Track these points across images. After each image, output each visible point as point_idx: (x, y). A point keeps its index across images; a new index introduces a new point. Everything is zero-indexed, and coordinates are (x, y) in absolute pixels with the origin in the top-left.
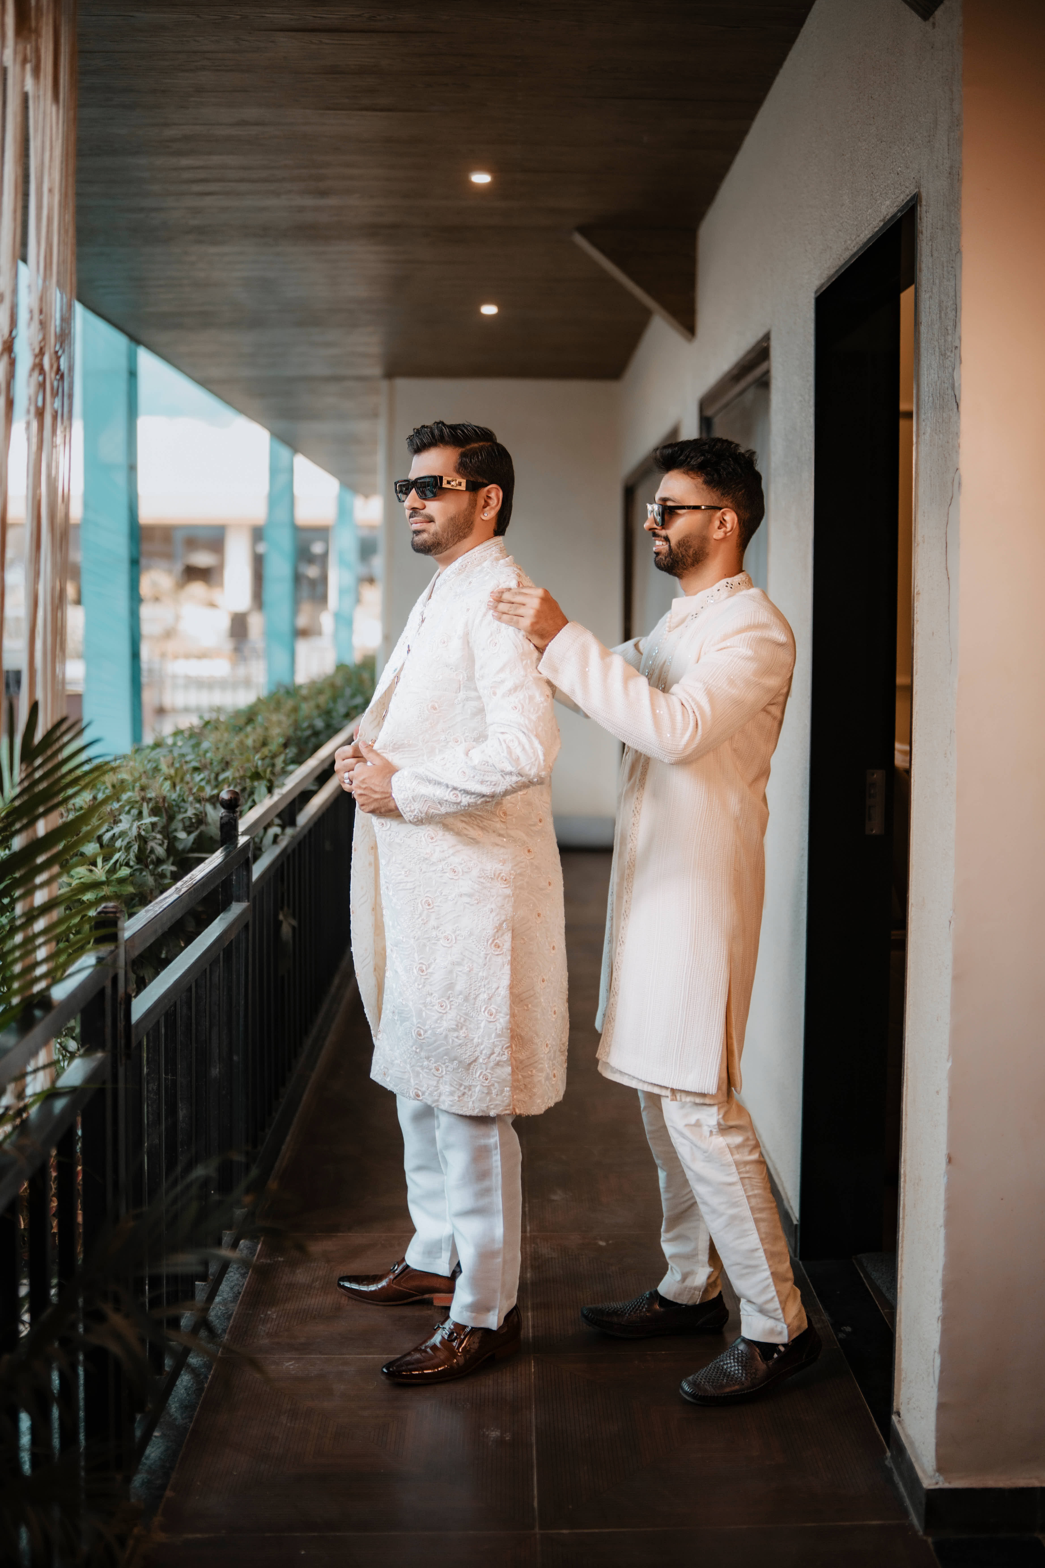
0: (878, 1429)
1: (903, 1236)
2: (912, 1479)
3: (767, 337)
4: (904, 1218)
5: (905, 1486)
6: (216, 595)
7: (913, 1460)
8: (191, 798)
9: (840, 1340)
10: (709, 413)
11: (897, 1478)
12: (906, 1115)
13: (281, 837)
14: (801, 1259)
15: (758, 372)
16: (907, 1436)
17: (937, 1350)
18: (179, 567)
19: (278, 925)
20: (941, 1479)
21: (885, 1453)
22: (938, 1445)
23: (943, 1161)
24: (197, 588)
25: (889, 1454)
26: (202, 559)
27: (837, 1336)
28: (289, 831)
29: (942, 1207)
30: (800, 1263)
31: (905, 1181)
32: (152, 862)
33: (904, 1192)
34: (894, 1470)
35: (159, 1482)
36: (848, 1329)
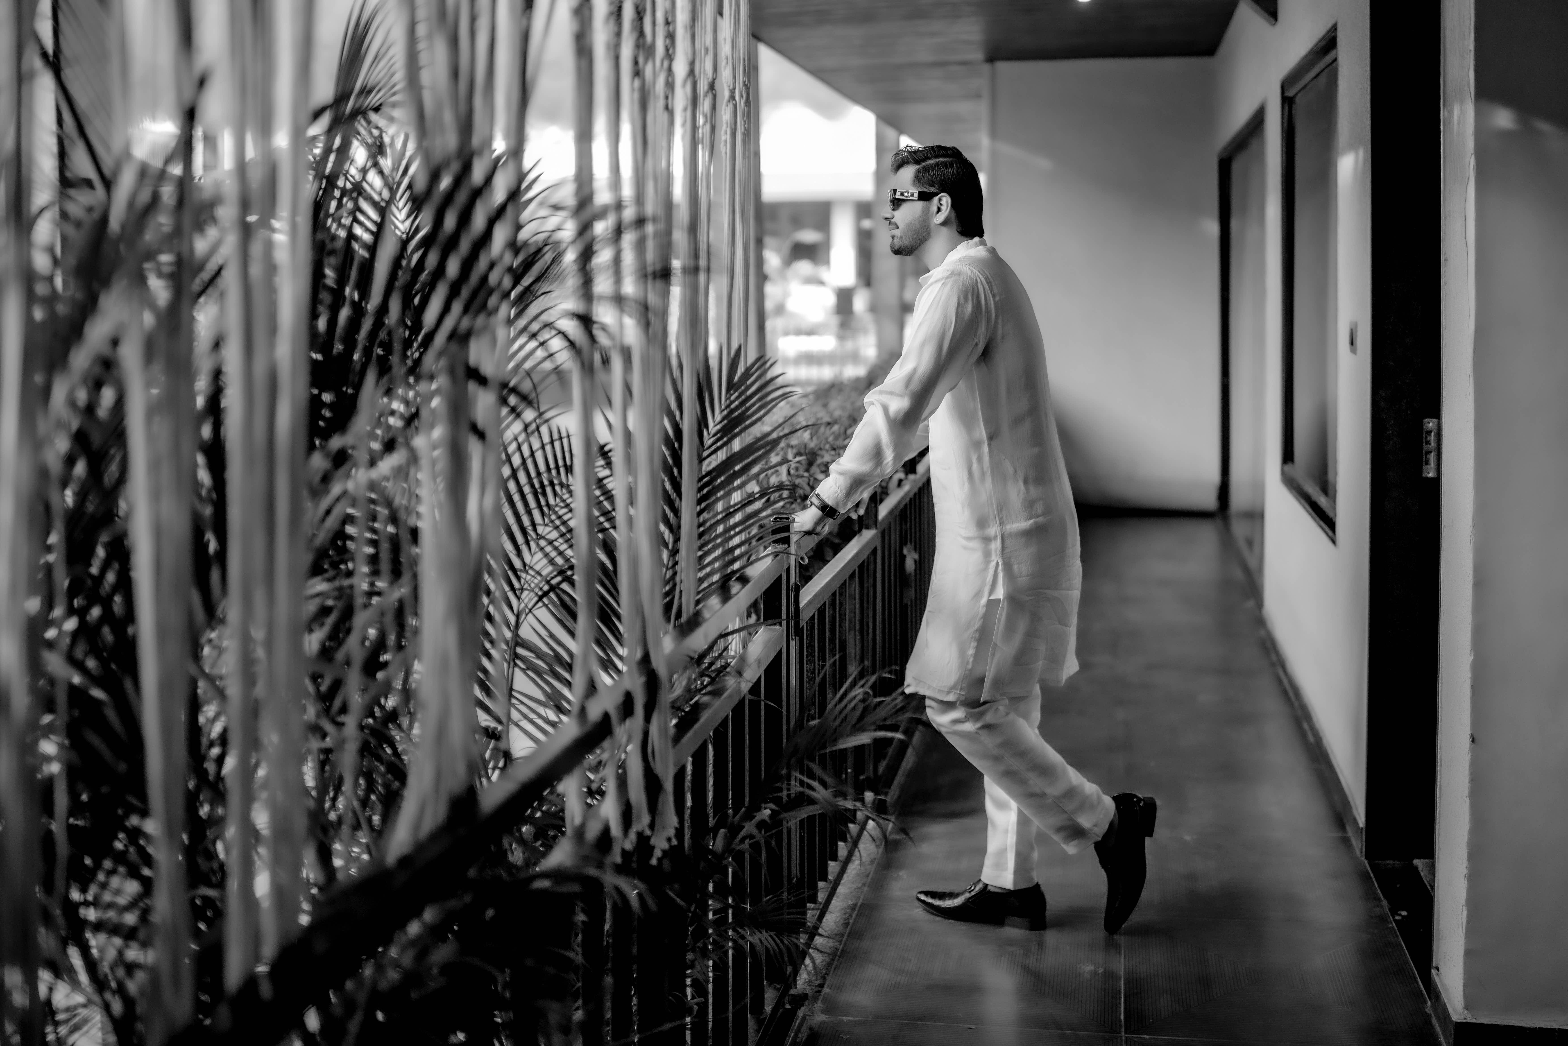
0: (1422, 987)
1: (1440, 814)
2: (1444, 1016)
3: (1334, 28)
4: (1440, 797)
5: (1440, 1026)
6: (824, 273)
7: (1446, 1001)
8: (827, 446)
9: (1396, 921)
10: (1290, 93)
11: (1434, 1021)
12: (1442, 708)
13: (904, 482)
14: (1366, 858)
15: (1329, 58)
16: (1443, 985)
17: (1464, 904)
18: (787, 246)
19: (903, 558)
20: (1469, 1015)
21: (1426, 1003)
22: (1465, 985)
23: (1468, 741)
24: (804, 267)
25: (1429, 1003)
26: (808, 236)
27: (1393, 917)
28: (912, 477)
29: (1467, 780)
30: (1366, 862)
31: (1441, 765)
32: (800, 496)
33: (1441, 775)
34: (1433, 1015)
35: (818, 982)
36: (1404, 913)
